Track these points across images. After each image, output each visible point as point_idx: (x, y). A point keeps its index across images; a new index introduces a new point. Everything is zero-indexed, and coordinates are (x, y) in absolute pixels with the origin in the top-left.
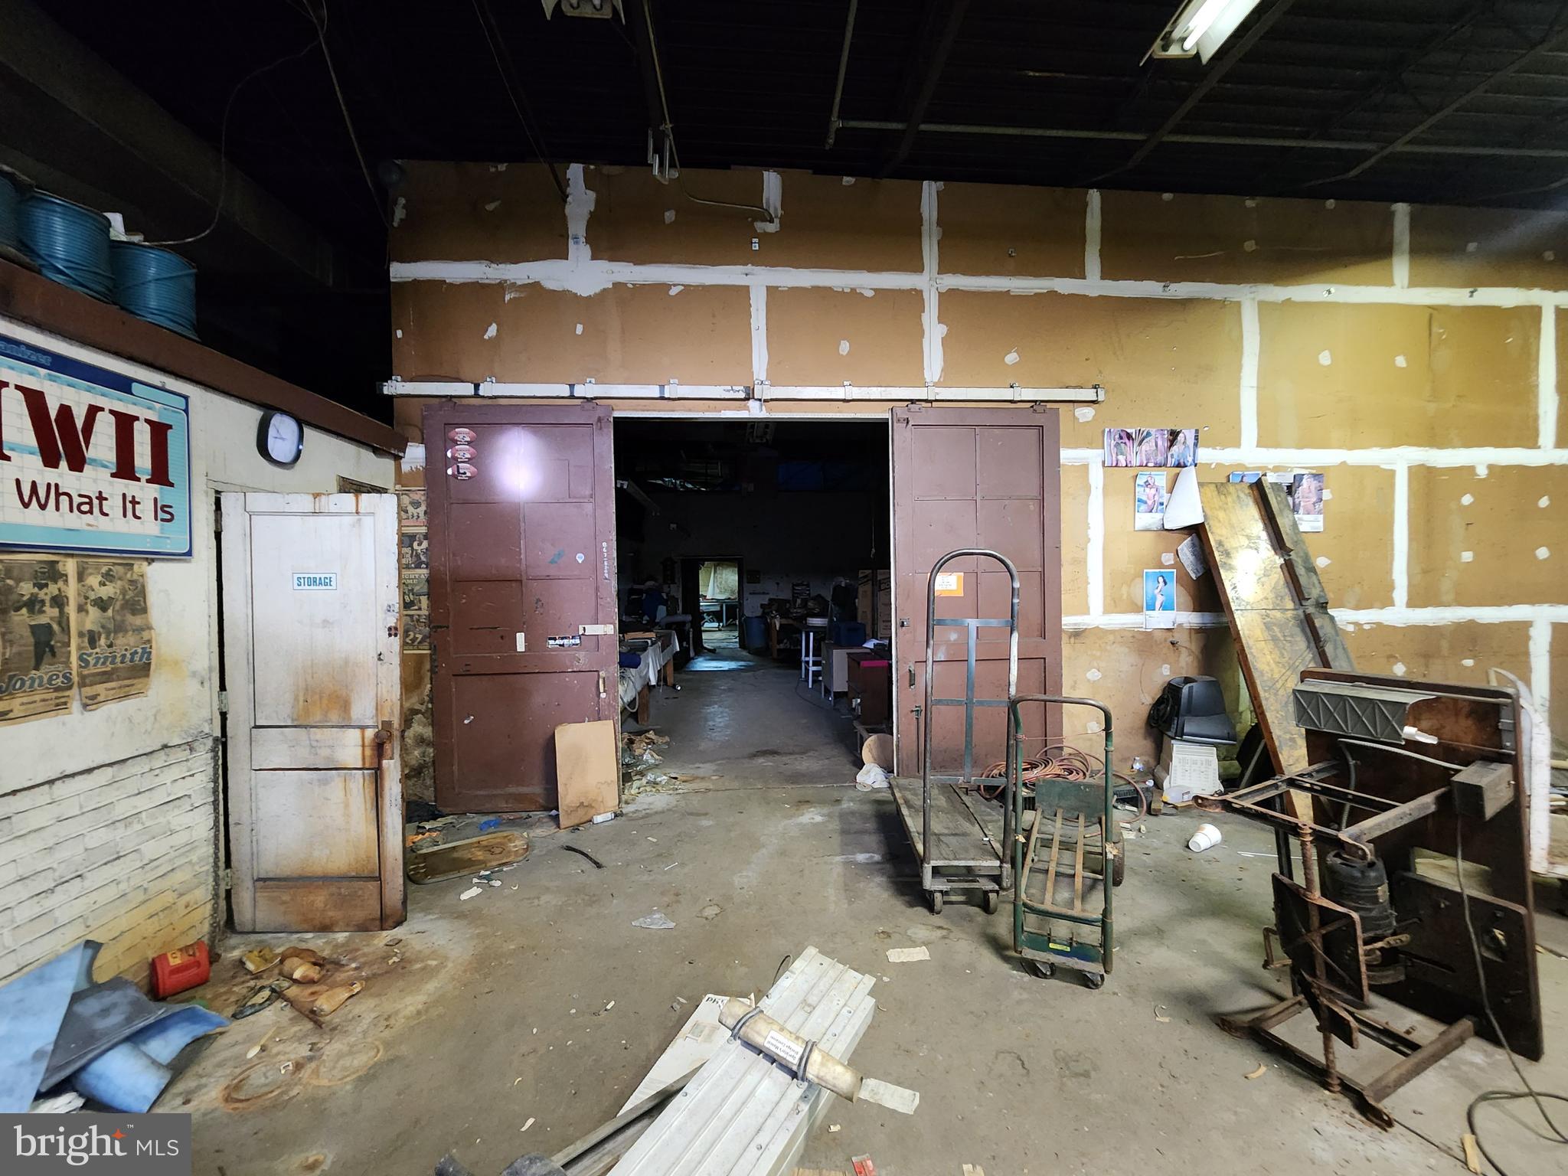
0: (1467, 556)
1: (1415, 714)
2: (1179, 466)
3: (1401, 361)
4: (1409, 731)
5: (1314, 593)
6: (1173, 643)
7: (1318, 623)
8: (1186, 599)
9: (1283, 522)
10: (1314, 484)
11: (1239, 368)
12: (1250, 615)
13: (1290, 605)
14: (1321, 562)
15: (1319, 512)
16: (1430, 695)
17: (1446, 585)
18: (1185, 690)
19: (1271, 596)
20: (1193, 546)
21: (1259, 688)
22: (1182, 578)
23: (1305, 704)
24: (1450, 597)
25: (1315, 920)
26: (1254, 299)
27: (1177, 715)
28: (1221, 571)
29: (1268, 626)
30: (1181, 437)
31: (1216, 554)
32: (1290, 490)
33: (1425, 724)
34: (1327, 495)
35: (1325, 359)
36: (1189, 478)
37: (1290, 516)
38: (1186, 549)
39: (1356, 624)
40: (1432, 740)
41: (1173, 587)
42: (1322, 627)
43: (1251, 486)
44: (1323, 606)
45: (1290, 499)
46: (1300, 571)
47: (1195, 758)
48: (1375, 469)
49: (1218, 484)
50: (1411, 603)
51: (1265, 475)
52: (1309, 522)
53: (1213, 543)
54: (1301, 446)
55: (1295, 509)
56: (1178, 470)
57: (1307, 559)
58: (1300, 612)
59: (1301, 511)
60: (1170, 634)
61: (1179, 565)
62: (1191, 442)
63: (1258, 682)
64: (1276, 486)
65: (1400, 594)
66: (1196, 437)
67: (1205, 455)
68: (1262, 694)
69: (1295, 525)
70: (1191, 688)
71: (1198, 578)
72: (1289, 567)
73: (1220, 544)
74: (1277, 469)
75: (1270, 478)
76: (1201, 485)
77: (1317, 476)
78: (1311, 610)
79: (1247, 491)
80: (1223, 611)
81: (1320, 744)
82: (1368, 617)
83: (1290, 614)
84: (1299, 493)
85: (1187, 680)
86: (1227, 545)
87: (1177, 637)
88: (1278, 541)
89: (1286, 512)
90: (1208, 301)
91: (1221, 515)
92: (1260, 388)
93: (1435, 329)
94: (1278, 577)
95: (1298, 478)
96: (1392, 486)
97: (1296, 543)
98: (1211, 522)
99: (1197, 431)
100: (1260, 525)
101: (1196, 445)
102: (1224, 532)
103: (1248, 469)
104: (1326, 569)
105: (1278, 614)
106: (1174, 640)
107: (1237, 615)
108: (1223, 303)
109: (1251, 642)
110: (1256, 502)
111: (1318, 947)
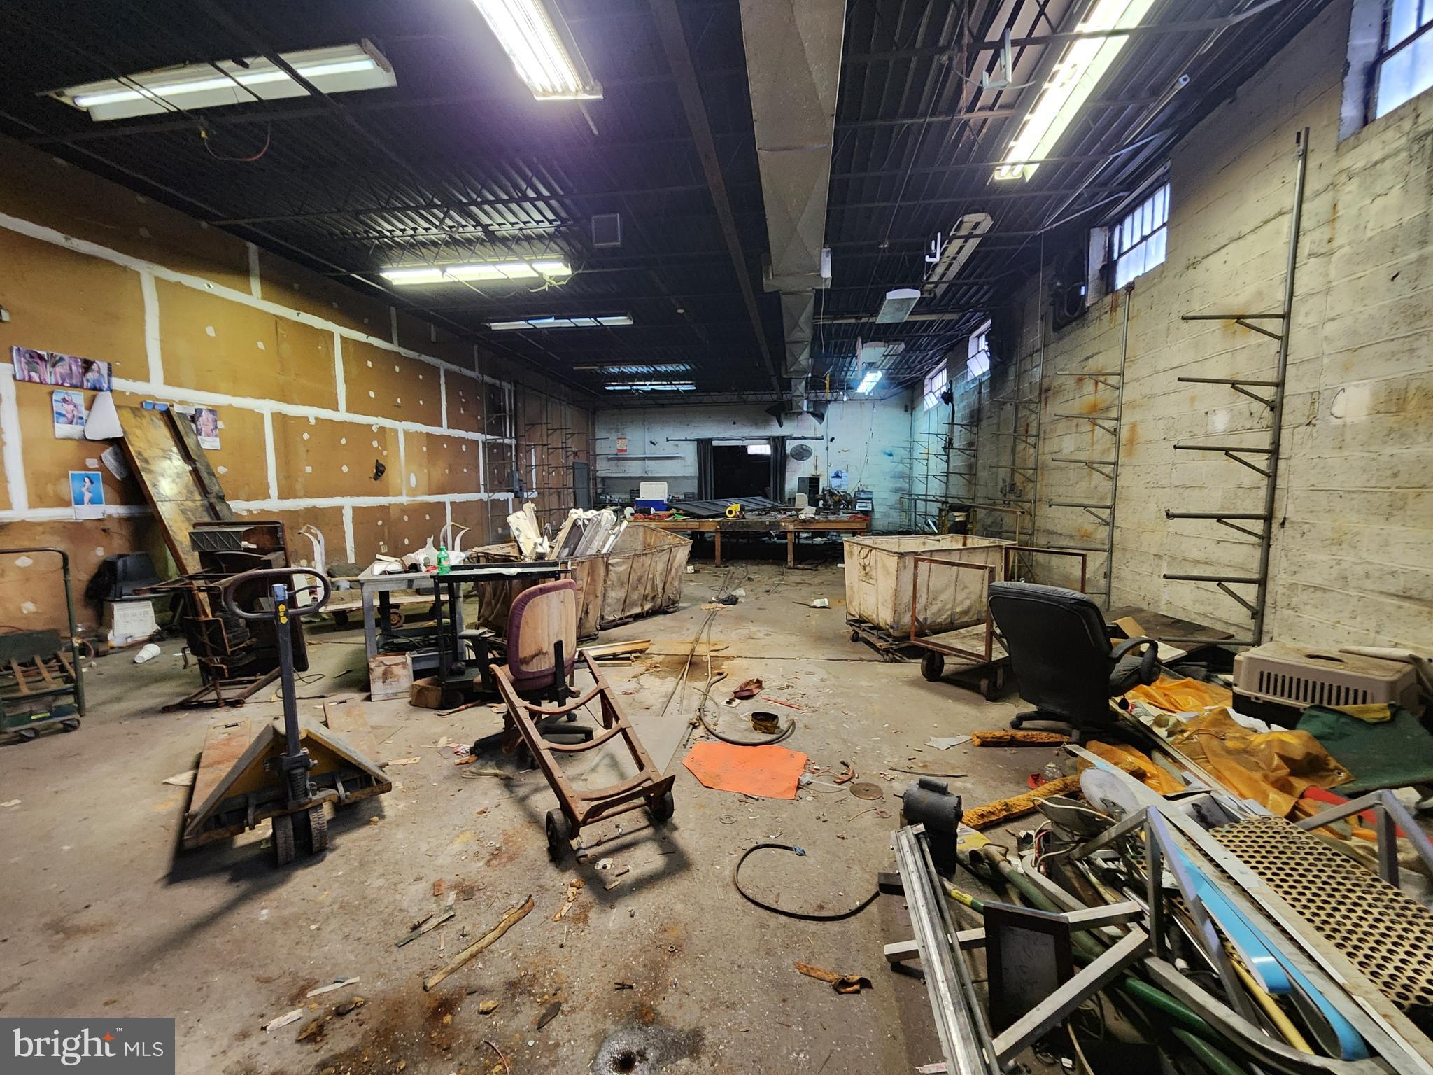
0: (309, 469)
1: (246, 536)
2: (95, 389)
3: (261, 345)
4: (244, 544)
5: (215, 488)
6: (104, 530)
7: (218, 508)
8: (113, 494)
9: (190, 442)
10: (211, 417)
11: (143, 321)
12: (168, 504)
13: (198, 497)
14: (221, 470)
15: (216, 436)
16: (252, 527)
17: (299, 486)
18: (120, 563)
19: (185, 491)
20: (116, 454)
21: (180, 553)
22: (108, 478)
23: (196, 539)
24: (301, 493)
25: (204, 629)
26: (150, 273)
27: (115, 583)
28: (143, 474)
29: (183, 512)
30: (95, 367)
31: (137, 461)
32: (193, 419)
33: (252, 540)
34: (220, 424)
35: (210, 331)
36: (106, 402)
37: (194, 437)
38: (108, 456)
39: (248, 511)
40: (254, 546)
41: (100, 486)
42: (221, 510)
43: (162, 413)
44: (221, 498)
45: (193, 426)
46: (204, 475)
47: (134, 611)
48: (251, 412)
49: (134, 408)
50: (281, 497)
51: (172, 406)
52: (209, 443)
53: (133, 453)
54: (198, 388)
55: (199, 432)
56: (94, 393)
57: (208, 467)
58: (206, 502)
59: (203, 434)
60: (101, 523)
61: (103, 468)
62: (105, 372)
63: (179, 549)
64: (182, 415)
65: (274, 491)
66: (110, 369)
67: (118, 383)
68: (183, 556)
69: (198, 444)
70: (125, 563)
71: (123, 479)
72: (195, 473)
73: (139, 453)
74: (181, 403)
75: (177, 409)
76: (118, 407)
77: (212, 411)
78: (213, 500)
79: (159, 416)
80: (147, 504)
81: (206, 558)
82: (255, 506)
83: (198, 503)
84: (201, 421)
85: (120, 556)
86: (146, 455)
87: (108, 525)
88: (186, 455)
89: (191, 434)
90: (110, 264)
91: (138, 432)
92: (163, 341)
93: (279, 330)
94: (189, 479)
95: (199, 411)
96: (263, 423)
97: (198, 456)
98: (131, 437)
99: (109, 364)
100: (172, 442)
101: (110, 375)
102: (142, 445)
103: (157, 399)
104: (224, 476)
105: (190, 503)
106: (106, 527)
107: (159, 504)
108: (124, 269)
109: (171, 523)
110: (166, 424)
111: (206, 640)
